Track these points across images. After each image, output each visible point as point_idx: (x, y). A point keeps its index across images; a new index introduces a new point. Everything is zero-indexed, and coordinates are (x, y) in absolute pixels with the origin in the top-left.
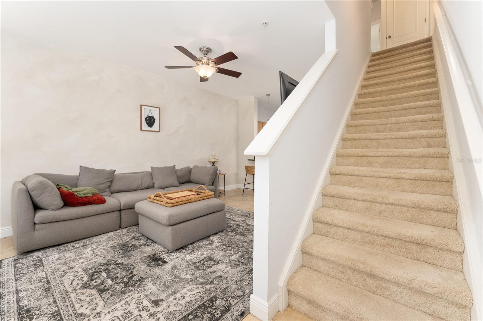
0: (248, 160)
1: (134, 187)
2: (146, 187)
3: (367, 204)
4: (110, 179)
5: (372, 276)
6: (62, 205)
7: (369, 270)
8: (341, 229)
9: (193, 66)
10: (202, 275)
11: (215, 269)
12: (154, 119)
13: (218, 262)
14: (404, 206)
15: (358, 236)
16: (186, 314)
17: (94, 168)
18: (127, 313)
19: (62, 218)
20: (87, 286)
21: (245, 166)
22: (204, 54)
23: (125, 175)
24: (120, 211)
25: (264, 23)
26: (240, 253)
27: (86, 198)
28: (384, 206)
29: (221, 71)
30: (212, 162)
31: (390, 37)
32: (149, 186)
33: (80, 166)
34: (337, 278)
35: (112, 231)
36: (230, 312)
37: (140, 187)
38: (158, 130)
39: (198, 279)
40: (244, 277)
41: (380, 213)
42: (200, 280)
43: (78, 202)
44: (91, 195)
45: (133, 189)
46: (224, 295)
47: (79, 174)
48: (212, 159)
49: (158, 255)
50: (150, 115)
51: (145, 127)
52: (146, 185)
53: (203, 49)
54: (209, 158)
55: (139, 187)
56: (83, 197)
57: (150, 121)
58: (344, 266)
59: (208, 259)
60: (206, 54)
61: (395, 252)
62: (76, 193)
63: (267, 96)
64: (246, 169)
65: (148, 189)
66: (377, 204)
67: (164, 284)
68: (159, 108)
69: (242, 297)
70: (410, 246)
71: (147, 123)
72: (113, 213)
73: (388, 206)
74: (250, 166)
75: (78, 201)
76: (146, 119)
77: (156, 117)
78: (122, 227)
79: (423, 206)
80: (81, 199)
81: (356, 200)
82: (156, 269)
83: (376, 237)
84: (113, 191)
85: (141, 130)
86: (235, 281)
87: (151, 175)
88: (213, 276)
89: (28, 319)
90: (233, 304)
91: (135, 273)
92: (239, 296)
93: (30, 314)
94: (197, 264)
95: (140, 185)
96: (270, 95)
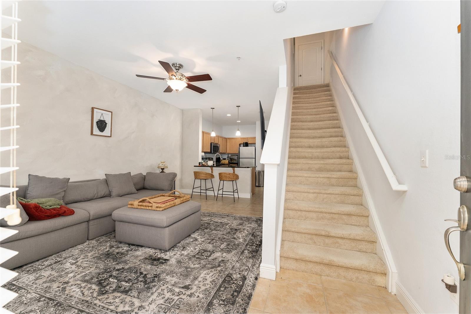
0: (194, 166)
1: (90, 196)
2: (102, 196)
3: (315, 195)
4: (65, 189)
5: (328, 236)
6: (28, 219)
7: (327, 233)
8: (304, 212)
9: (165, 79)
10: (208, 263)
11: (215, 257)
12: (106, 124)
13: (213, 252)
14: (336, 194)
15: (314, 215)
16: (217, 289)
17: (45, 177)
18: (168, 300)
19: (29, 234)
20: (104, 292)
21: (194, 172)
22: (176, 70)
23: (77, 183)
24: (88, 221)
25: (238, 57)
26: (225, 243)
27: (54, 210)
28: (325, 195)
29: (190, 87)
30: (162, 168)
31: (301, 76)
32: (105, 195)
33: (29, 175)
34: (307, 244)
35: (79, 245)
36: (247, 279)
37: (96, 195)
38: (110, 136)
39: (207, 266)
40: (241, 257)
41: (323, 200)
42: (209, 266)
43: (46, 215)
44: (59, 207)
45: (88, 199)
46: (235, 271)
47: (28, 184)
48: (162, 166)
49: (154, 256)
50: (102, 119)
51: (96, 131)
52: (102, 193)
53: (176, 65)
54: (159, 165)
55: (94, 197)
56: (50, 209)
57: (102, 125)
58: (312, 234)
59: (203, 251)
60: (178, 70)
61: (336, 222)
62: (41, 205)
63: (212, 109)
64: (194, 174)
65: (105, 198)
66: (321, 195)
67: (181, 275)
68: (112, 112)
69: (249, 269)
70: (344, 217)
71: (98, 127)
72: (81, 224)
73: (328, 195)
74: (198, 172)
75: (46, 213)
76: (97, 123)
77: (108, 121)
78: (90, 238)
79: (346, 193)
80: (50, 211)
81: (308, 193)
82: (163, 266)
83: (325, 214)
84: (67, 202)
85: (92, 134)
86: (236, 261)
87: (106, 182)
88: (217, 261)
90: (246, 275)
91: (145, 273)
92: (246, 270)
94: (197, 256)
95: (95, 194)
96: (214, 108)
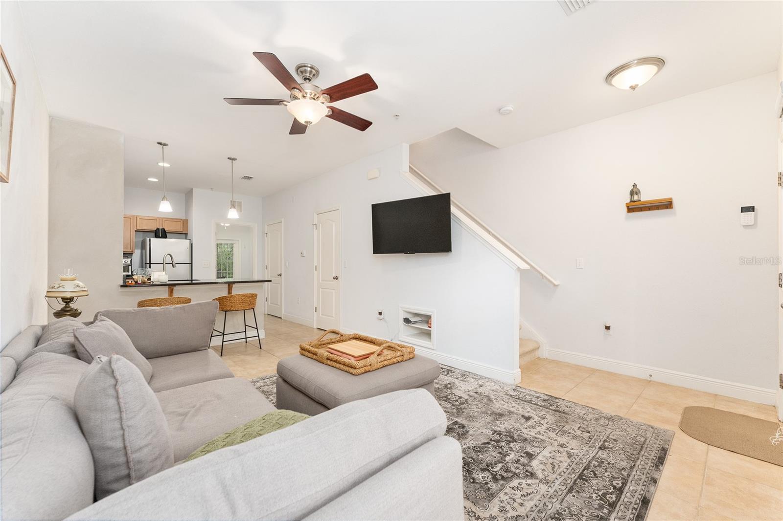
9: (284, 101)
20: (529, 474)
22: (305, 79)
30: (64, 299)
38: (5, 176)
53: (303, 69)
60: (308, 79)
89: (608, 498)
93: (601, 502)
